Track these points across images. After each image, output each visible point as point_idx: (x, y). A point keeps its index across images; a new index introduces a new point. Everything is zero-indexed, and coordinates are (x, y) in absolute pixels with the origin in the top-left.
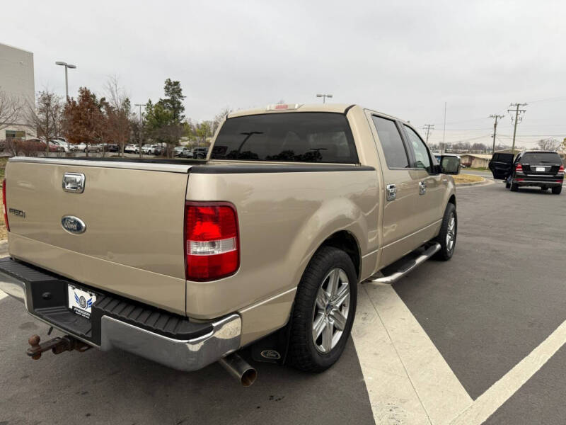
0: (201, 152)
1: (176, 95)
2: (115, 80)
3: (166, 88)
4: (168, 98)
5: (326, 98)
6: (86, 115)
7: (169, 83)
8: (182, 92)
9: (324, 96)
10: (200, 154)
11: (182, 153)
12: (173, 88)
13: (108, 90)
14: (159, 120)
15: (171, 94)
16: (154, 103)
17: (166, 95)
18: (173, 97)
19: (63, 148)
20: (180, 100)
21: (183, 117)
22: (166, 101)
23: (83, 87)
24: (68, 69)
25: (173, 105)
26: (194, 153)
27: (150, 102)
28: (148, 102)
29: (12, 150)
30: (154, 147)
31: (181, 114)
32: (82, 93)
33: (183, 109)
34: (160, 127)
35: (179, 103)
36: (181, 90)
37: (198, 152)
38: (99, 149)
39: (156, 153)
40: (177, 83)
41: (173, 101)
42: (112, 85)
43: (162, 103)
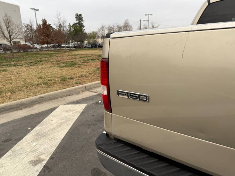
0: (94, 45)
1: (80, 21)
2: (59, 13)
3: (76, 17)
4: (77, 22)
5: (150, 15)
6: (46, 31)
7: (77, 15)
8: (83, 19)
9: (149, 15)
10: (94, 46)
11: (85, 46)
12: (79, 17)
13: (56, 18)
14: (76, 32)
15: (78, 20)
16: (71, 25)
17: (76, 21)
18: (79, 22)
19: (36, 47)
20: (83, 23)
21: (84, 30)
22: (76, 23)
23: (43, 19)
24: (36, 11)
25: (80, 25)
26: (91, 46)
27: (70, 24)
28: (69, 24)
29: (17, 49)
30: (73, 44)
31: (83, 29)
32: (43, 22)
33: (84, 26)
34: (77, 35)
35: (82, 24)
36: (82, 18)
37: (93, 45)
38: (51, 46)
39: (75, 47)
40: (80, 15)
41: (79, 23)
42: (58, 15)
43: (75, 24)
